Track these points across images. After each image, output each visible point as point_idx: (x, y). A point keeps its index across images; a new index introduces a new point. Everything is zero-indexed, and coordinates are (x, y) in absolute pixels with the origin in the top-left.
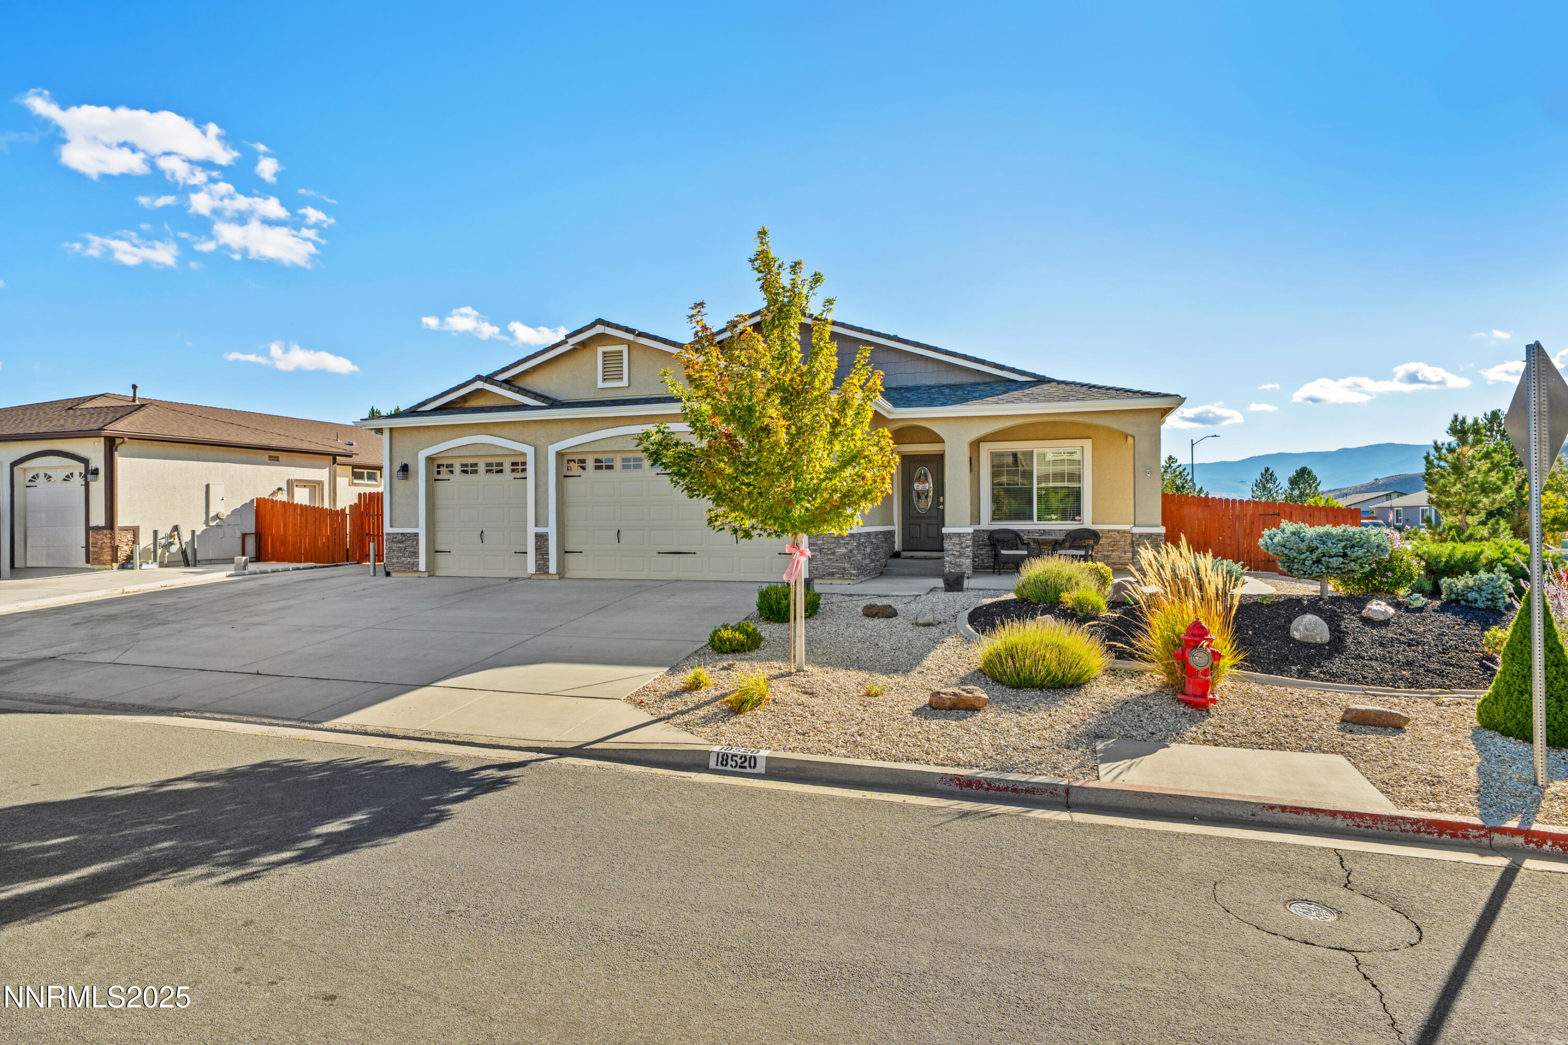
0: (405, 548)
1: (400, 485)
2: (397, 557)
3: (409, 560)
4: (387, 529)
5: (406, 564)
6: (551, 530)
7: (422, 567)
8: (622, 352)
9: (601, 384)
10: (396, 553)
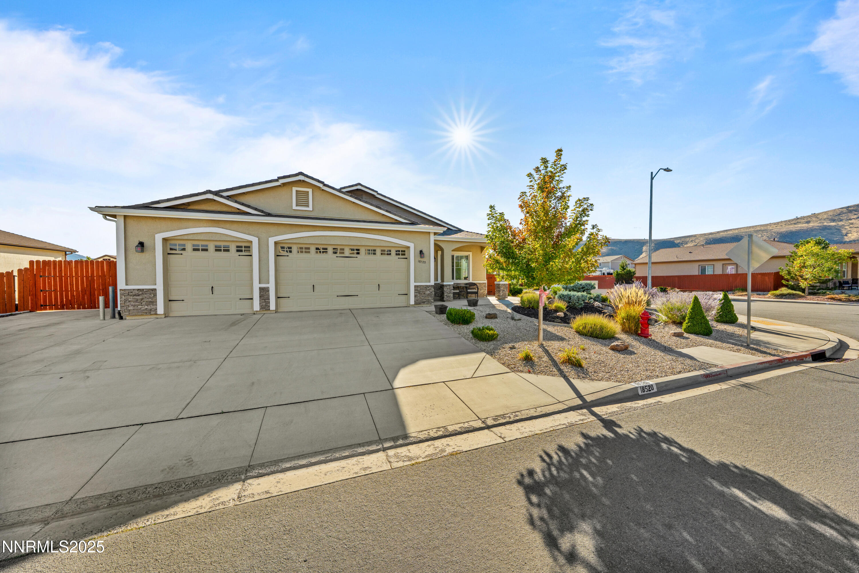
0: (142, 299)
1: (136, 257)
2: (134, 306)
3: (146, 307)
4: (121, 284)
5: (143, 310)
6: (272, 286)
7: (160, 310)
8: (308, 192)
9: (294, 207)
10: (132, 303)
